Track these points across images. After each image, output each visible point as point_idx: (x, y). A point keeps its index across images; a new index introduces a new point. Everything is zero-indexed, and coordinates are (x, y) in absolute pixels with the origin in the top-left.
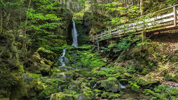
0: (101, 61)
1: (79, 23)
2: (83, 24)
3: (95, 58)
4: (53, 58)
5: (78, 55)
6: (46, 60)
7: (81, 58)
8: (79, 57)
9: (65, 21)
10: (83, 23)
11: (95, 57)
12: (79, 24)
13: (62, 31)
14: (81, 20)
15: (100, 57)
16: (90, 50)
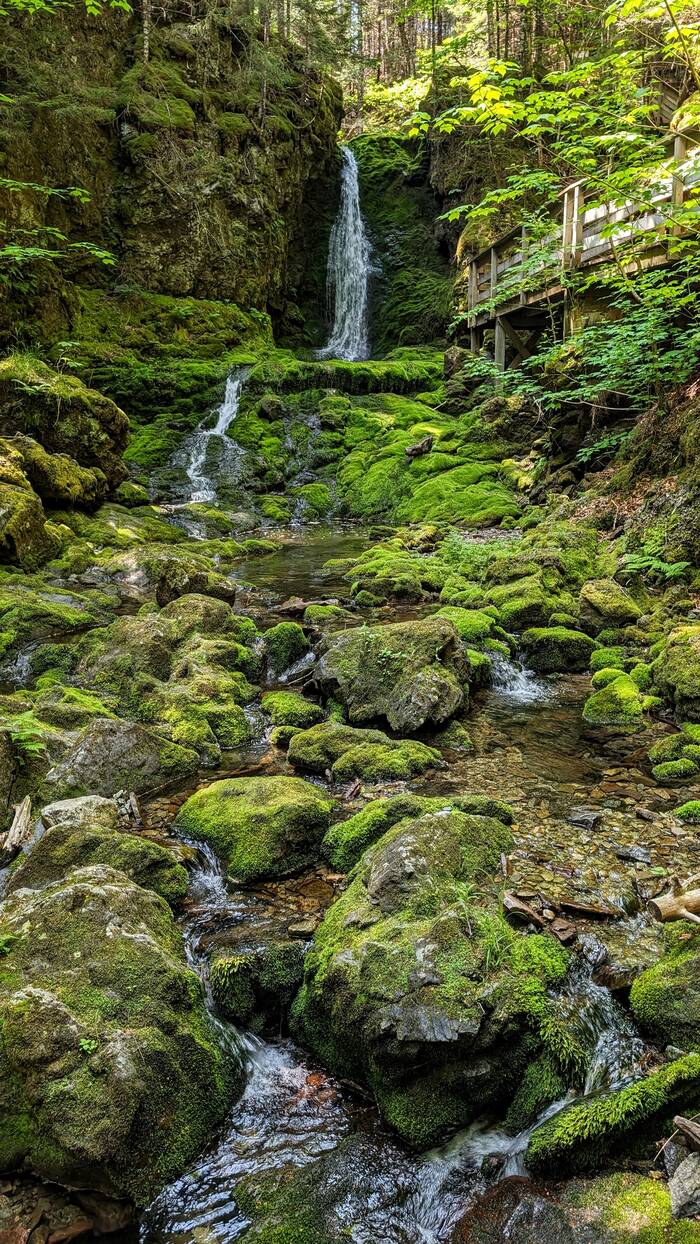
0: (494, 475)
1: (390, 163)
2: (418, 180)
3: (453, 452)
4: (103, 437)
5: (332, 428)
6: (38, 452)
7: (349, 449)
8: (337, 444)
9: (262, 147)
10: (426, 163)
11: (453, 444)
12: (392, 175)
13: (237, 232)
14: (410, 145)
15: (497, 449)
16: (438, 394)
